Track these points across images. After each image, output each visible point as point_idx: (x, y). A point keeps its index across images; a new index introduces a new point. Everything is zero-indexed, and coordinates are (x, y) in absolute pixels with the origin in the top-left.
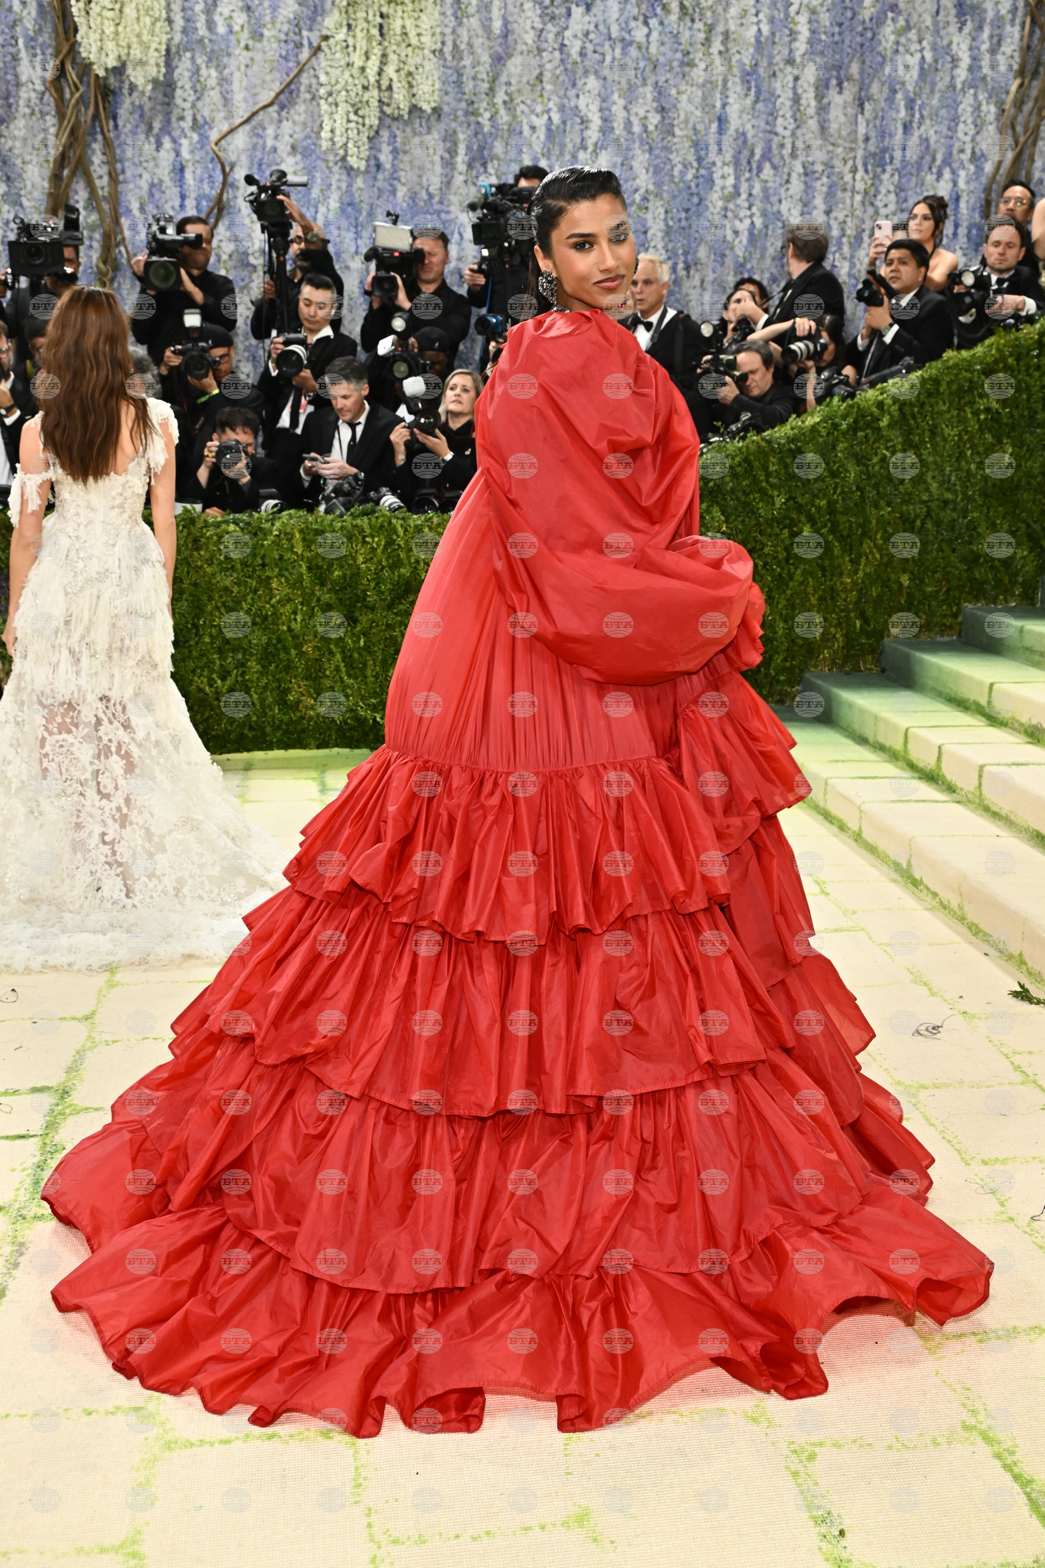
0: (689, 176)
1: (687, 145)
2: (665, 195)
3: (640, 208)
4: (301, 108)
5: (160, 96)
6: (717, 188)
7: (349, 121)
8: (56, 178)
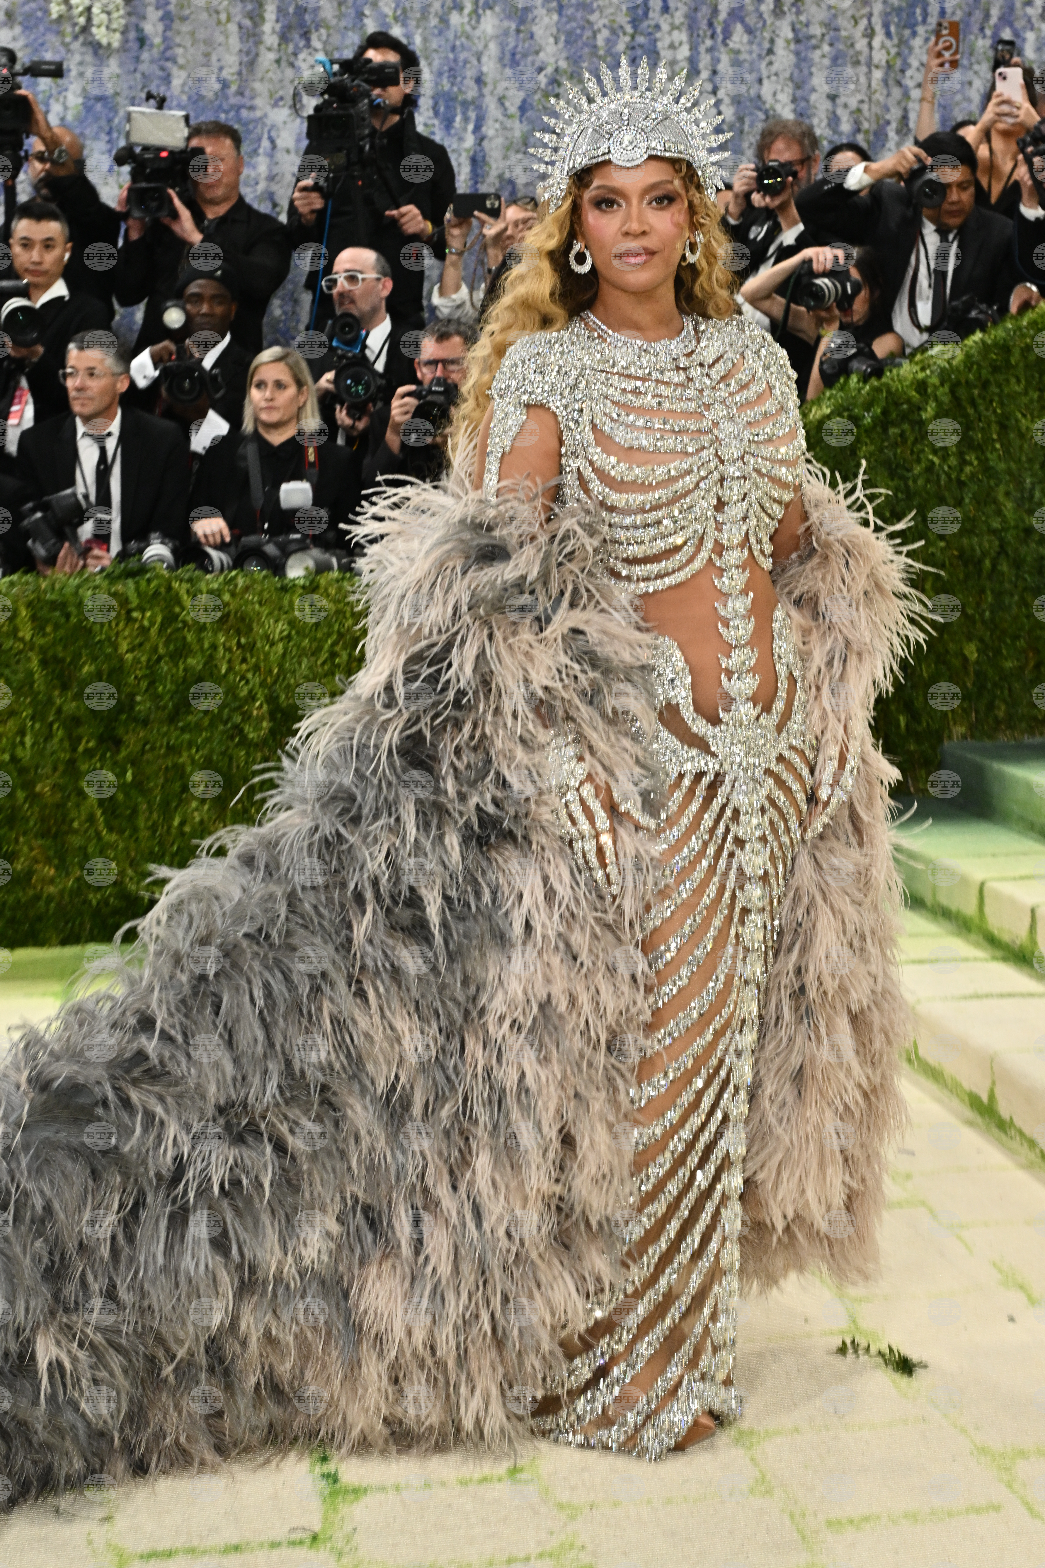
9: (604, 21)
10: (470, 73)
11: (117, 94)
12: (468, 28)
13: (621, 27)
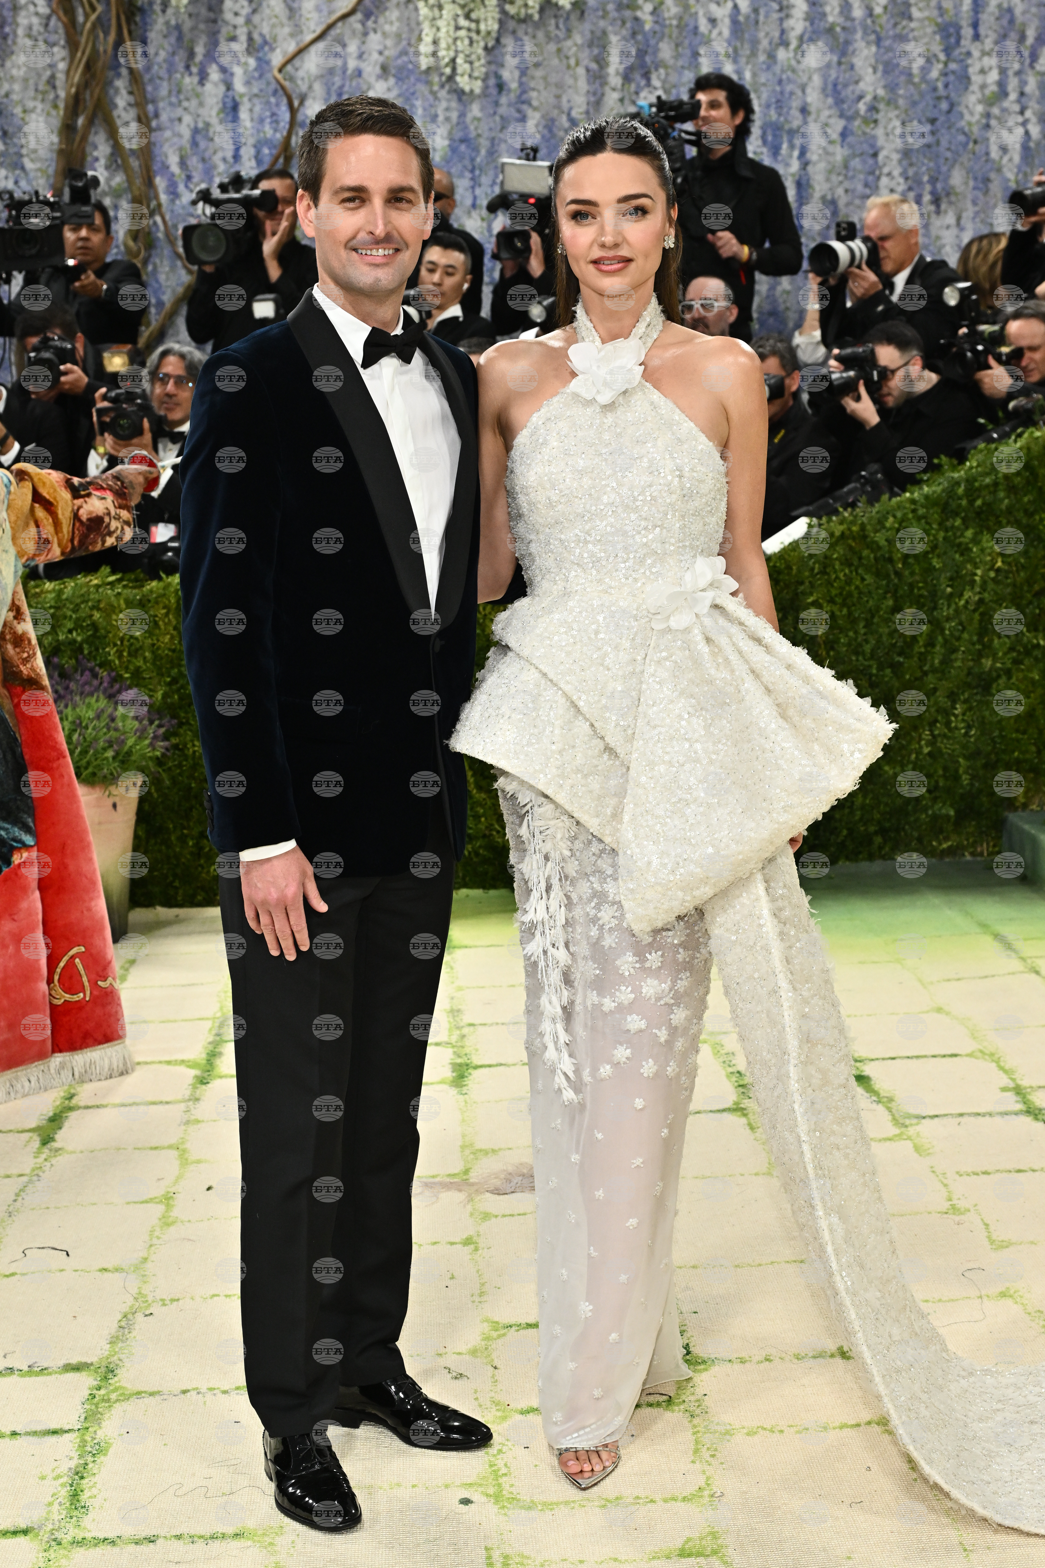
0: (934, 74)
1: (929, 30)
2: (901, 102)
3: (866, 121)
4: (393, 14)
5: (204, 11)
6: (974, 87)
7: (458, 28)
8: (68, 129)
9: (920, 50)
10: (795, 104)
11: (479, 136)
12: (793, 63)
13: (935, 56)
